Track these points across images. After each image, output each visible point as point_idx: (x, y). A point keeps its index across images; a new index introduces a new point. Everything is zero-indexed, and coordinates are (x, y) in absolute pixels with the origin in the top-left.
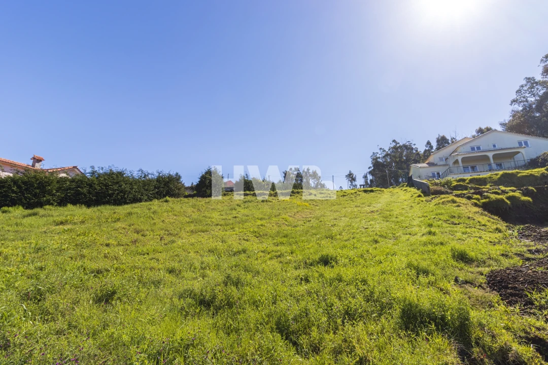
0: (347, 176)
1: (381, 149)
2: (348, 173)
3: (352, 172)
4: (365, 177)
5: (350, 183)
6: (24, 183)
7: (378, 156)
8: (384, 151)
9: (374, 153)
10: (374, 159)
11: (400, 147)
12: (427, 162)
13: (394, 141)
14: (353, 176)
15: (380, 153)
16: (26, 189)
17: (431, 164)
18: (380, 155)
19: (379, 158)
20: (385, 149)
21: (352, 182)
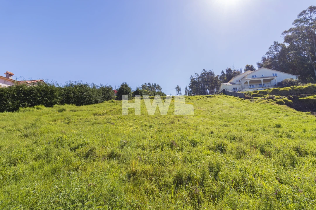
0: (176, 88)
1: (196, 74)
2: (177, 86)
3: (179, 86)
4: (186, 89)
5: (177, 92)
6: (43, 91)
7: (194, 77)
8: (198, 75)
9: (191, 76)
10: (192, 80)
11: (208, 73)
12: (229, 82)
13: (204, 70)
14: (179, 88)
15: (195, 76)
16: (44, 95)
17: (233, 83)
18: (195, 77)
19: (195, 79)
20: (198, 74)
21: (178, 91)
